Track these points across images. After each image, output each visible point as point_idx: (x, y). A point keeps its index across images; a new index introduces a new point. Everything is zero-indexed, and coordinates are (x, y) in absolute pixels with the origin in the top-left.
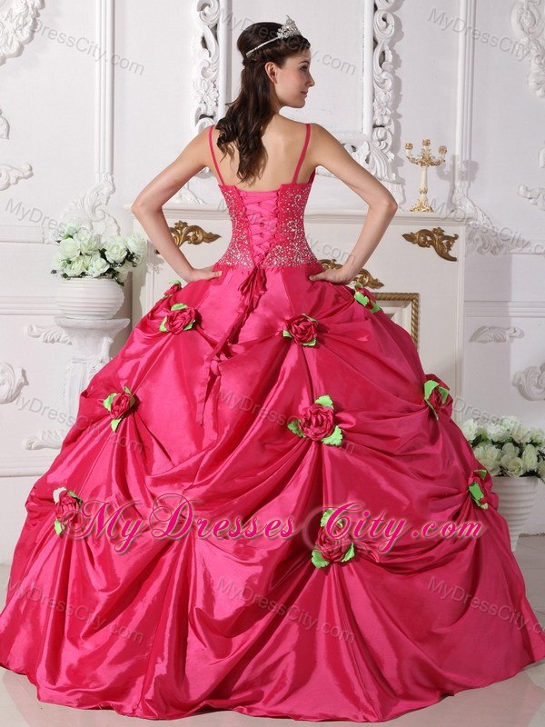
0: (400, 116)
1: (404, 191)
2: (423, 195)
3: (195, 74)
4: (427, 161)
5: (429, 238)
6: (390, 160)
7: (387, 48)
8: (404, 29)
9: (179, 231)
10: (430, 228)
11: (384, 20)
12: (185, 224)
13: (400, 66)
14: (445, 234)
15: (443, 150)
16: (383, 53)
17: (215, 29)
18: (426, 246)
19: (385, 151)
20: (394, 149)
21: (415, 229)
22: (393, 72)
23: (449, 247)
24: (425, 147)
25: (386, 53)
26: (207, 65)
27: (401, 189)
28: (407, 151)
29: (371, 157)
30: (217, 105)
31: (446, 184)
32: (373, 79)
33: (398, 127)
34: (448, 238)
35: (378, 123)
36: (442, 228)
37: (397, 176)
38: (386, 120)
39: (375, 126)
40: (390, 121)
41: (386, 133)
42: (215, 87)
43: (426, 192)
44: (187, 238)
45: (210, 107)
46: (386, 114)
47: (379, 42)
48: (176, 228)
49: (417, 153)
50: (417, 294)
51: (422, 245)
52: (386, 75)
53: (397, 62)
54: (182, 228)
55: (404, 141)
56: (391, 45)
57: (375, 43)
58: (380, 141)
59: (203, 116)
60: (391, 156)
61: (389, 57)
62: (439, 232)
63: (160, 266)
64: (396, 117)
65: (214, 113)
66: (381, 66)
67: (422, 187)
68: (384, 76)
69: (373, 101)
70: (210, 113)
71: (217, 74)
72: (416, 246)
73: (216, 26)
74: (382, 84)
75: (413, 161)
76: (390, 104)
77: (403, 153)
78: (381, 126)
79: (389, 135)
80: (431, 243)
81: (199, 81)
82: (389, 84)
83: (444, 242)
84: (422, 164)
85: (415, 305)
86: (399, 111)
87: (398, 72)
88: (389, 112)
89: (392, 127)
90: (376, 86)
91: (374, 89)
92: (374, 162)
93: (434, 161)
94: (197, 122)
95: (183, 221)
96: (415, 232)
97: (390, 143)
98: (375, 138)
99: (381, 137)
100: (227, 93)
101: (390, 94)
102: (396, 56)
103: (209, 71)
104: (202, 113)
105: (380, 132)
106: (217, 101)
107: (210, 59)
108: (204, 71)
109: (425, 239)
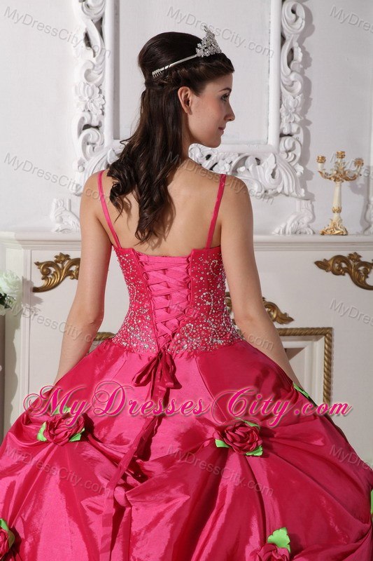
0: (309, 123)
1: (313, 207)
2: (336, 215)
3: (77, 77)
4: (341, 176)
5: (344, 265)
6: (298, 174)
7: (296, 45)
8: (315, 22)
9: (60, 265)
10: (345, 254)
11: (293, 12)
12: (67, 257)
13: (310, 65)
14: (362, 259)
15: (359, 162)
16: (292, 51)
17: (99, 23)
18: (341, 274)
19: (293, 164)
20: (303, 161)
21: (328, 255)
22: (302, 73)
23: (366, 274)
24: (339, 160)
25: (295, 50)
26: (91, 67)
27: (310, 206)
28: (320, 164)
29: (277, 171)
30: (103, 114)
31: (360, 199)
32: (280, 80)
33: (307, 135)
34: (365, 264)
35: (286, 131)
36: (360, 253)
37: (306, 192)
38: (295, 128)
39: (282, 135)
40: (298, 129)
41: (294, 145)
42: (100, 92)
43: (339, 211)
44: (69, 273)
45: (95, 117)
46: (294, 122)
47: (287, 38)
48: (57, 262)
49: (330, 167)
50: (331, 329)
51: (337, 273)
52: (295, 77)
53: (307, 61)
54: (64, 262)
55: (314, 153)
56: (301, 41)
57: (283, 39)
58: (288, 152)
59: (87, 126)
60: (300, 169)
61: (299, 55)
62: (355, 257)
63: (37, 306)
64: (305, 124)
65: (100, 123)
66: (289, 64)
67: (335, 205)
68: (292, 77)
69: (281, 107)
70: (95, 123)
71: (103, 77)
72: (330, 273)
73: (101, 20)
74: (290, 87)
75: (326, 176)
76: (299, 109)
77: (315, 167)
78: (290, 135)
79: (298, 147)
80: (347, 271)
81: (82, 85)
82: (298, 87)
83: (361, 268)
84: (336, 179)
85: (329, 339)
86: (308, 117)
87: (308, 73)
88: (298, 119)
89: (301, 136)
90: (284, 90)
91: (281, 93)
92: (280, 174)
93: (349, 176)
94: (80, 133)
95: (65, 253)
96: (328, 259)
97: (299, 155)
98: (282, 149)
99: (288, 148)
100: (114, 99)
101: (299, 98)
102: (306, 54)
103: (94, 74)
104: (86, 122)
105: (287, 142)
106: (102, 109)
107: (94, 60)
108: (87, 74)
109: (340, 266)
